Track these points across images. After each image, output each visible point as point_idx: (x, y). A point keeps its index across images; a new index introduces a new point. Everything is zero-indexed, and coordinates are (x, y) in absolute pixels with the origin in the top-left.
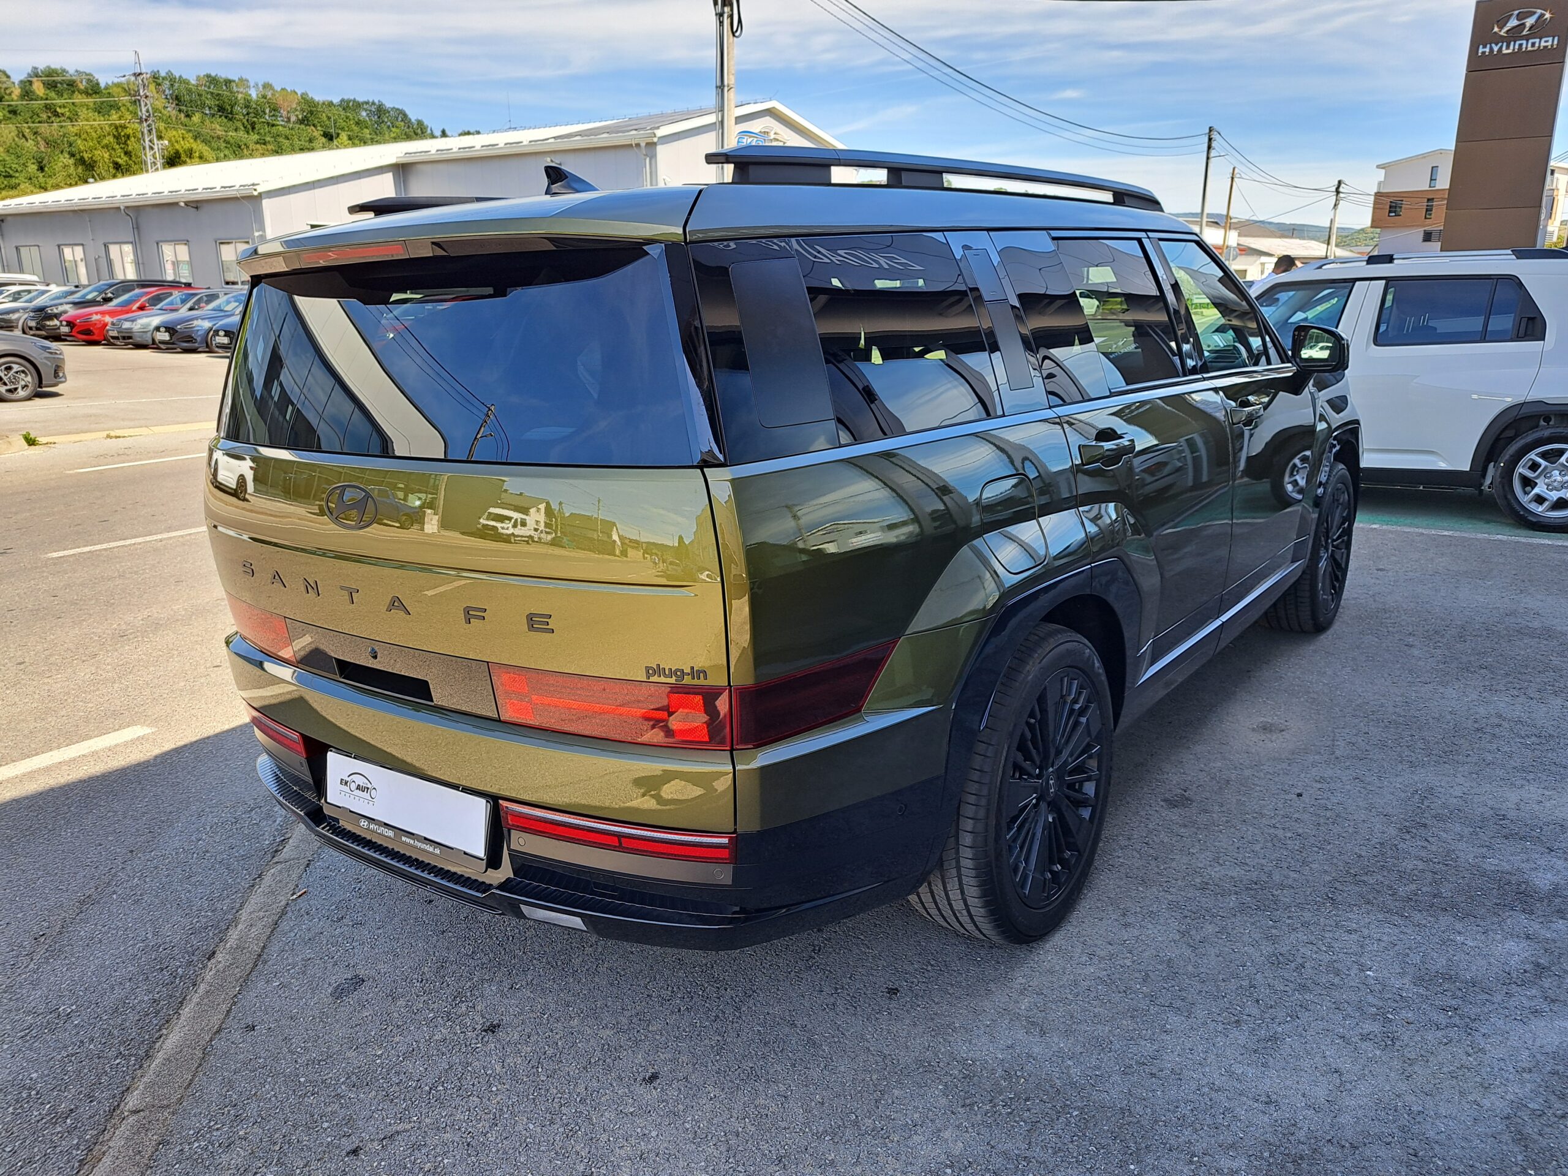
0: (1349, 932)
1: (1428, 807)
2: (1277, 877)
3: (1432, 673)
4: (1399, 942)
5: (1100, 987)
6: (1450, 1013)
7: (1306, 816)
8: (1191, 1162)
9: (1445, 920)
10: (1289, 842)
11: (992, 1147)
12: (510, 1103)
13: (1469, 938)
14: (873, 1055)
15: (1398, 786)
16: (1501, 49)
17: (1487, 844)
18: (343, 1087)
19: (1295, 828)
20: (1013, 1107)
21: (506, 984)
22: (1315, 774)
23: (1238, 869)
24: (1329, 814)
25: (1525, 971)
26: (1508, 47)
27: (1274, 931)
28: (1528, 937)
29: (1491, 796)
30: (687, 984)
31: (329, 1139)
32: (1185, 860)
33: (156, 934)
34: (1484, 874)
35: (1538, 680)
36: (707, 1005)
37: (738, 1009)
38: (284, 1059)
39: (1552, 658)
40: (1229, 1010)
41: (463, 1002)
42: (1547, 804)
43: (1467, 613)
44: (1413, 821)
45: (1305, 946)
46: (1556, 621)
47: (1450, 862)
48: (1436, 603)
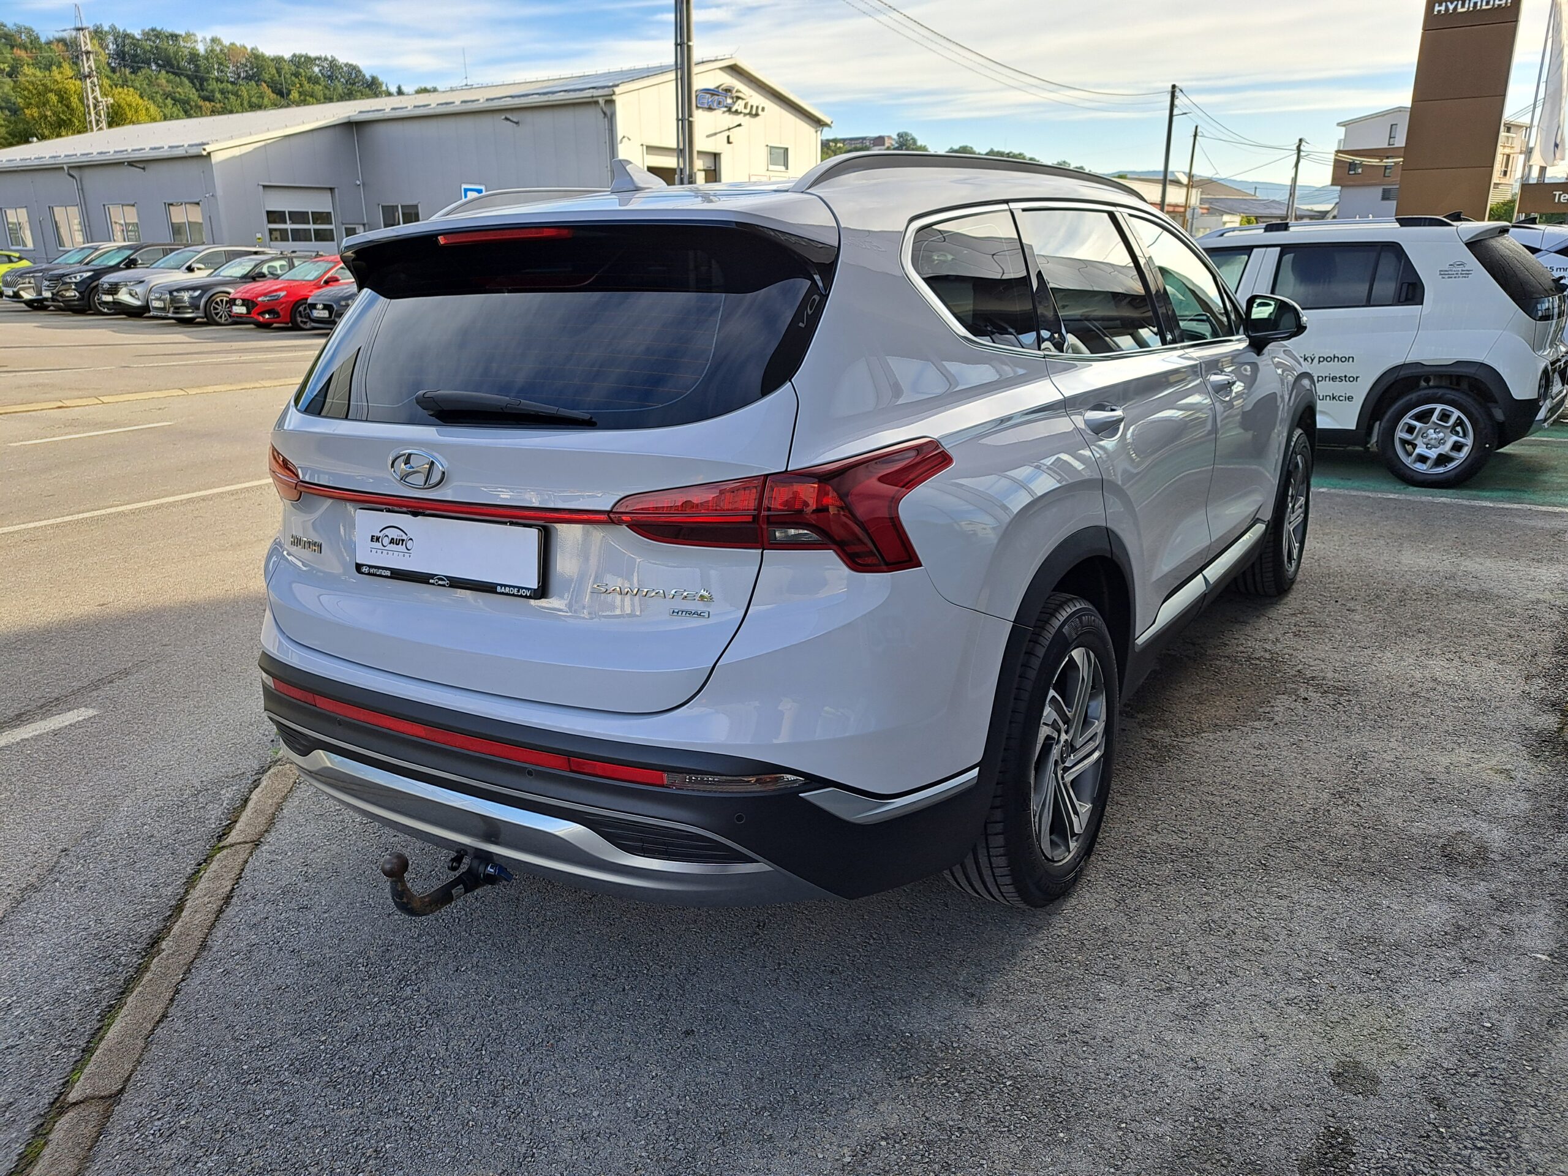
1: (1362, 771)
2: (1211, 845)
3: (1371, 638)
4: (1326, 907)
5: (1037, 957)
6: (1373, 976)
7: (1242, 784)
8: (1120, 1129)
9: (1373, 884)
11: (927, 1119)
12: (453, 1086)
13: (1392, 901)
14: (814, 1030)
15: (1334, 751)
16: (1456, 8)
17: (1417, 808)
18: (286, 1073)
19: (1232, 795)
20: (948, 1078)
21: (451, 966)
22: (1253, 741)
23: (1175, 837)
24: (1265, 780)
25: (1446, 934)
26: (1463, 6)
27: (1207, 898)
28: (1450, 899)
29: (1422, 760)
30: (632, 963)
31: (271, 1127)
33: (98, 921)
34: (1411, 838)
35: (1473, 644)
36: (651, 984)
37: (682, 987)
38: (228, 1047)
39: (1488, 622)
40: (1161, 978)
41: (408, 986)
42: (1476, 767)
43: (1408, 577)
44: (1346, 786)
45: (1237, 913)
46: (1493, 584)
47: (1381, 827)
48: (1379, 567)
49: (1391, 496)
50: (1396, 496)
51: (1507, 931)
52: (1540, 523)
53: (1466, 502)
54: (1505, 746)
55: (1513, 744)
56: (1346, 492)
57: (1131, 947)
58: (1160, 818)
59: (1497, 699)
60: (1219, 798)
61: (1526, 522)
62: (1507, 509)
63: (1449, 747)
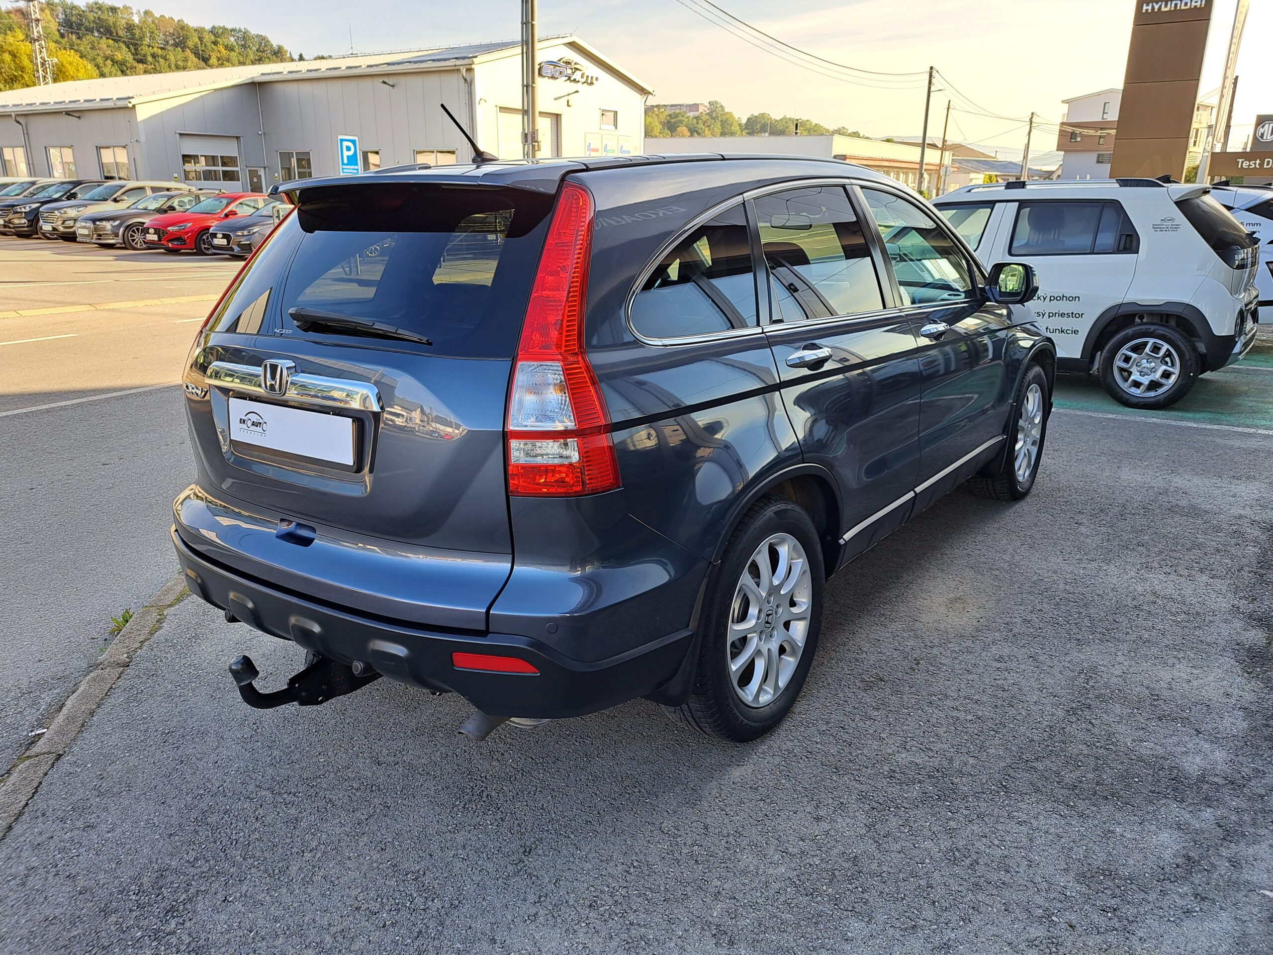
0: (1020, 823)
1: (1093, 687)
2: (956, 764)
3: (1097, 551)
4: (1065, 834)
5: (789, 889)
6: (1110, 914)
7: (985, 699)
9: (1107, 809)
10: (969, 725)
13: (1125, 829)
15: (1067, 665)
16: (1160, 7)
17: (1143, 725)
19: (975, 711)
22: (994, 652)
23: (923, 755)
24: (1005, 694)
25: (1178, 866)
26: (1166, 6)
27: (952, 824)
28: (1179, 828)
29: (1147, 675)
32: (875, 745)
34: (1140, 759)
35: (1187, 558)
39: (1199, 536)
40: (907, 914)
42: (1195, 683)
43: (1127, 492)
44: (1079, 702)
45: (980, 840)
46: (1201, 500)
47: (1111, 747)
48: (1102, 482)
49: (1110, 416)
50: (1114, 416)
51: (1235, 863)
52: (1237, 443)
53: (1174, 423)
54: (1220, 661)
55: (1227, 659)
56: (1072, 411)
57: (879, 878)
58: (910, 735)
59: (1211, 614)
60: (963, 713)
61: (1226, 442)
62: (1209, 430)
63: (1170, 662)
